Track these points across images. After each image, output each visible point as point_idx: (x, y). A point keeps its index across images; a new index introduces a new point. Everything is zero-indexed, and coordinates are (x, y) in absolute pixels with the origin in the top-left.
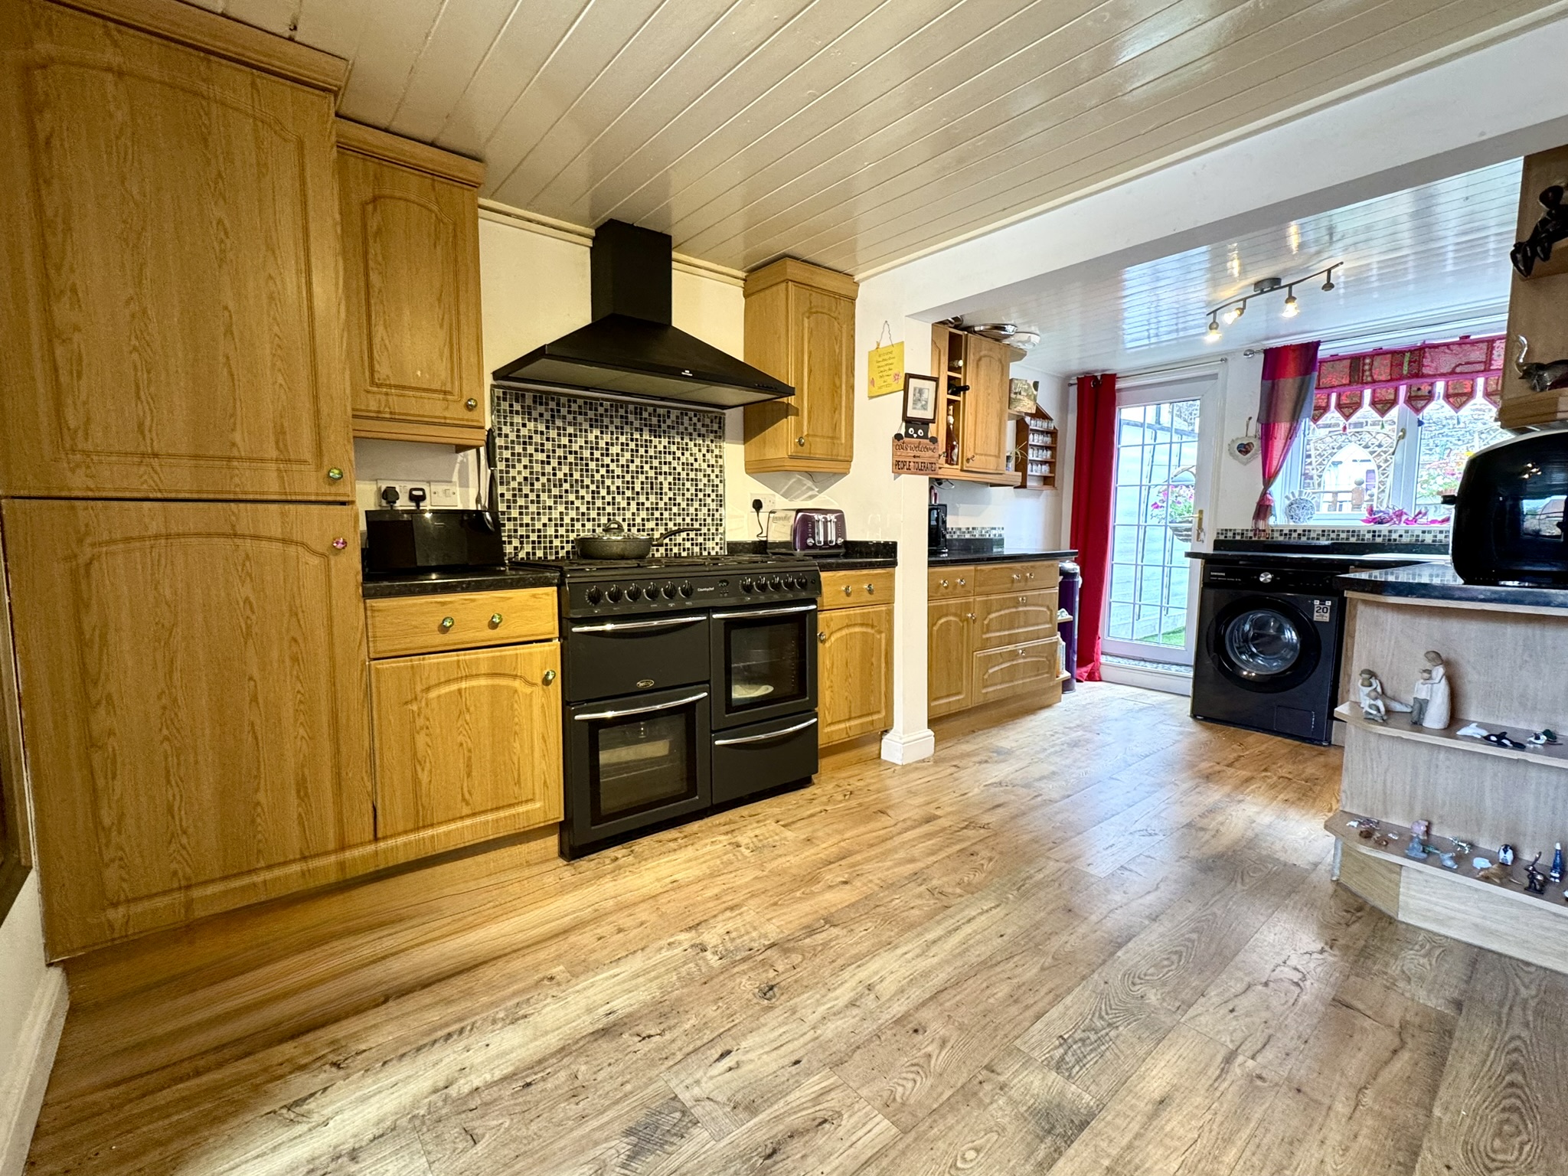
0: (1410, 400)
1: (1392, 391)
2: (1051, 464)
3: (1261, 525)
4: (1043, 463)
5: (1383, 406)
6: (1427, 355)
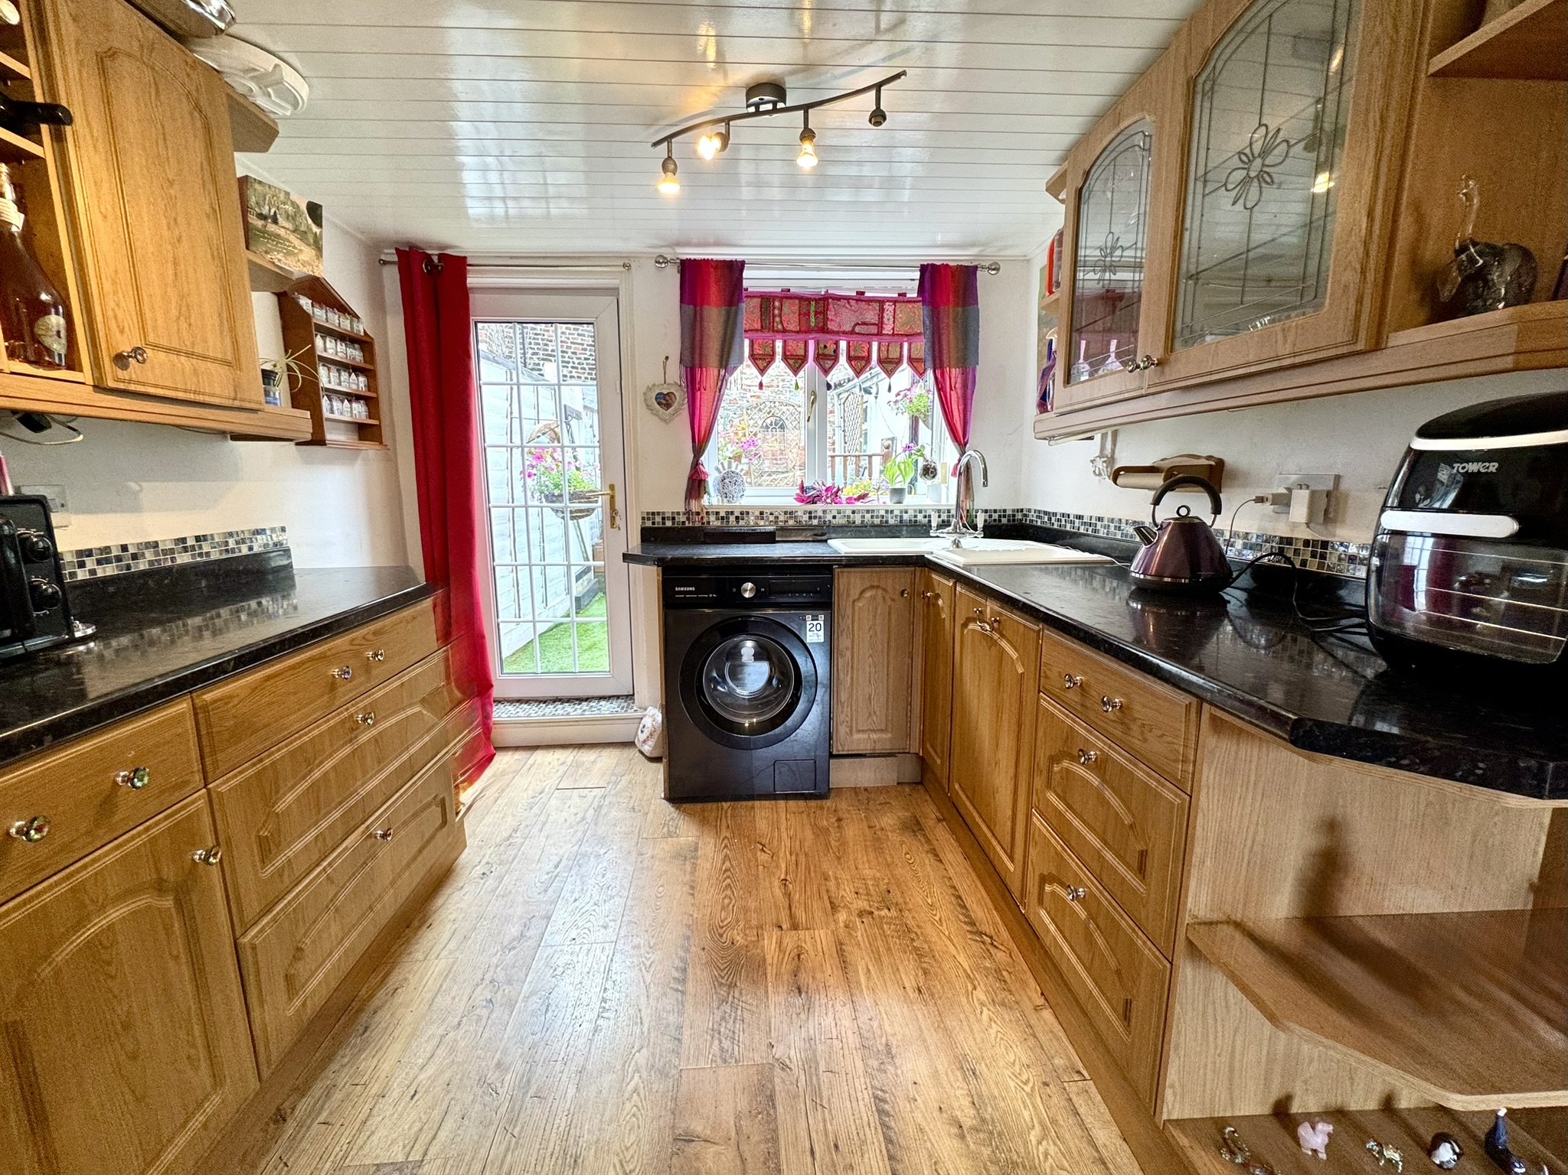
0: (820, 358)
1: (802, 345)
2: (371, 402)
3: (694, 506)
4: (353, 397)
5: (795, 362)
6: (831, 306)
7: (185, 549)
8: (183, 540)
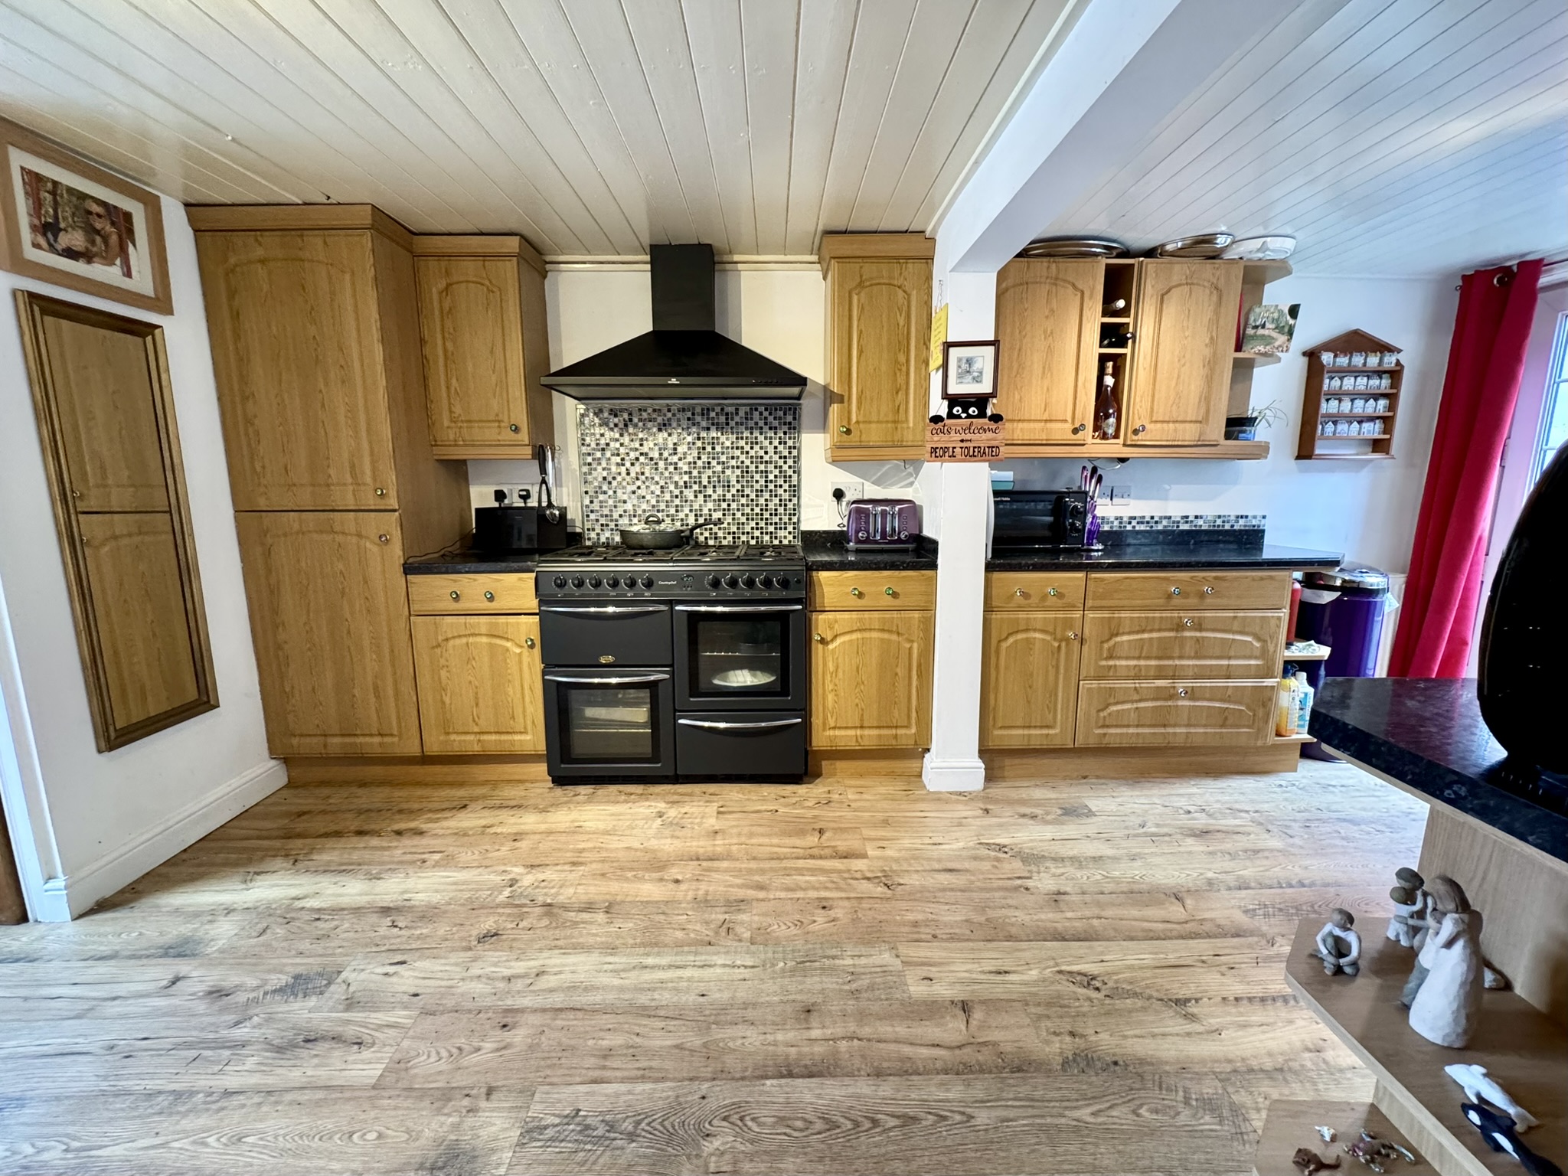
2: (1386, 420)
4: (1364, 419)
7: (1187, 522)
8: (1187, 517)
